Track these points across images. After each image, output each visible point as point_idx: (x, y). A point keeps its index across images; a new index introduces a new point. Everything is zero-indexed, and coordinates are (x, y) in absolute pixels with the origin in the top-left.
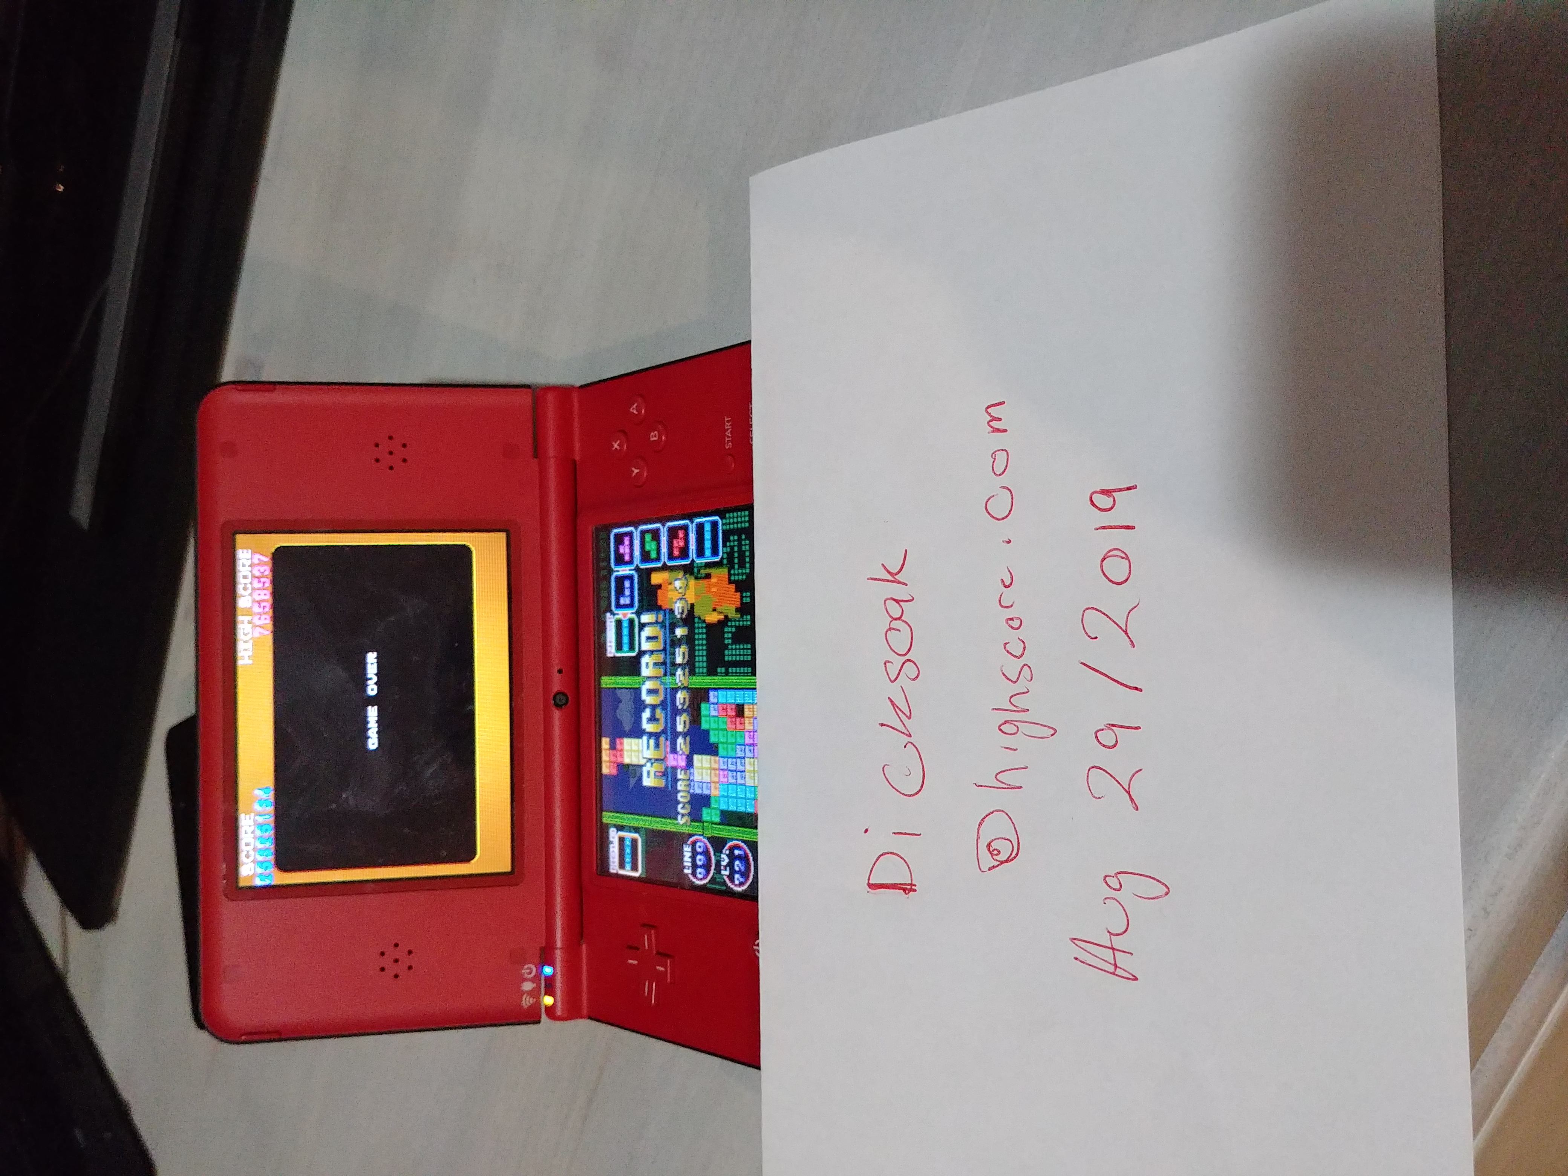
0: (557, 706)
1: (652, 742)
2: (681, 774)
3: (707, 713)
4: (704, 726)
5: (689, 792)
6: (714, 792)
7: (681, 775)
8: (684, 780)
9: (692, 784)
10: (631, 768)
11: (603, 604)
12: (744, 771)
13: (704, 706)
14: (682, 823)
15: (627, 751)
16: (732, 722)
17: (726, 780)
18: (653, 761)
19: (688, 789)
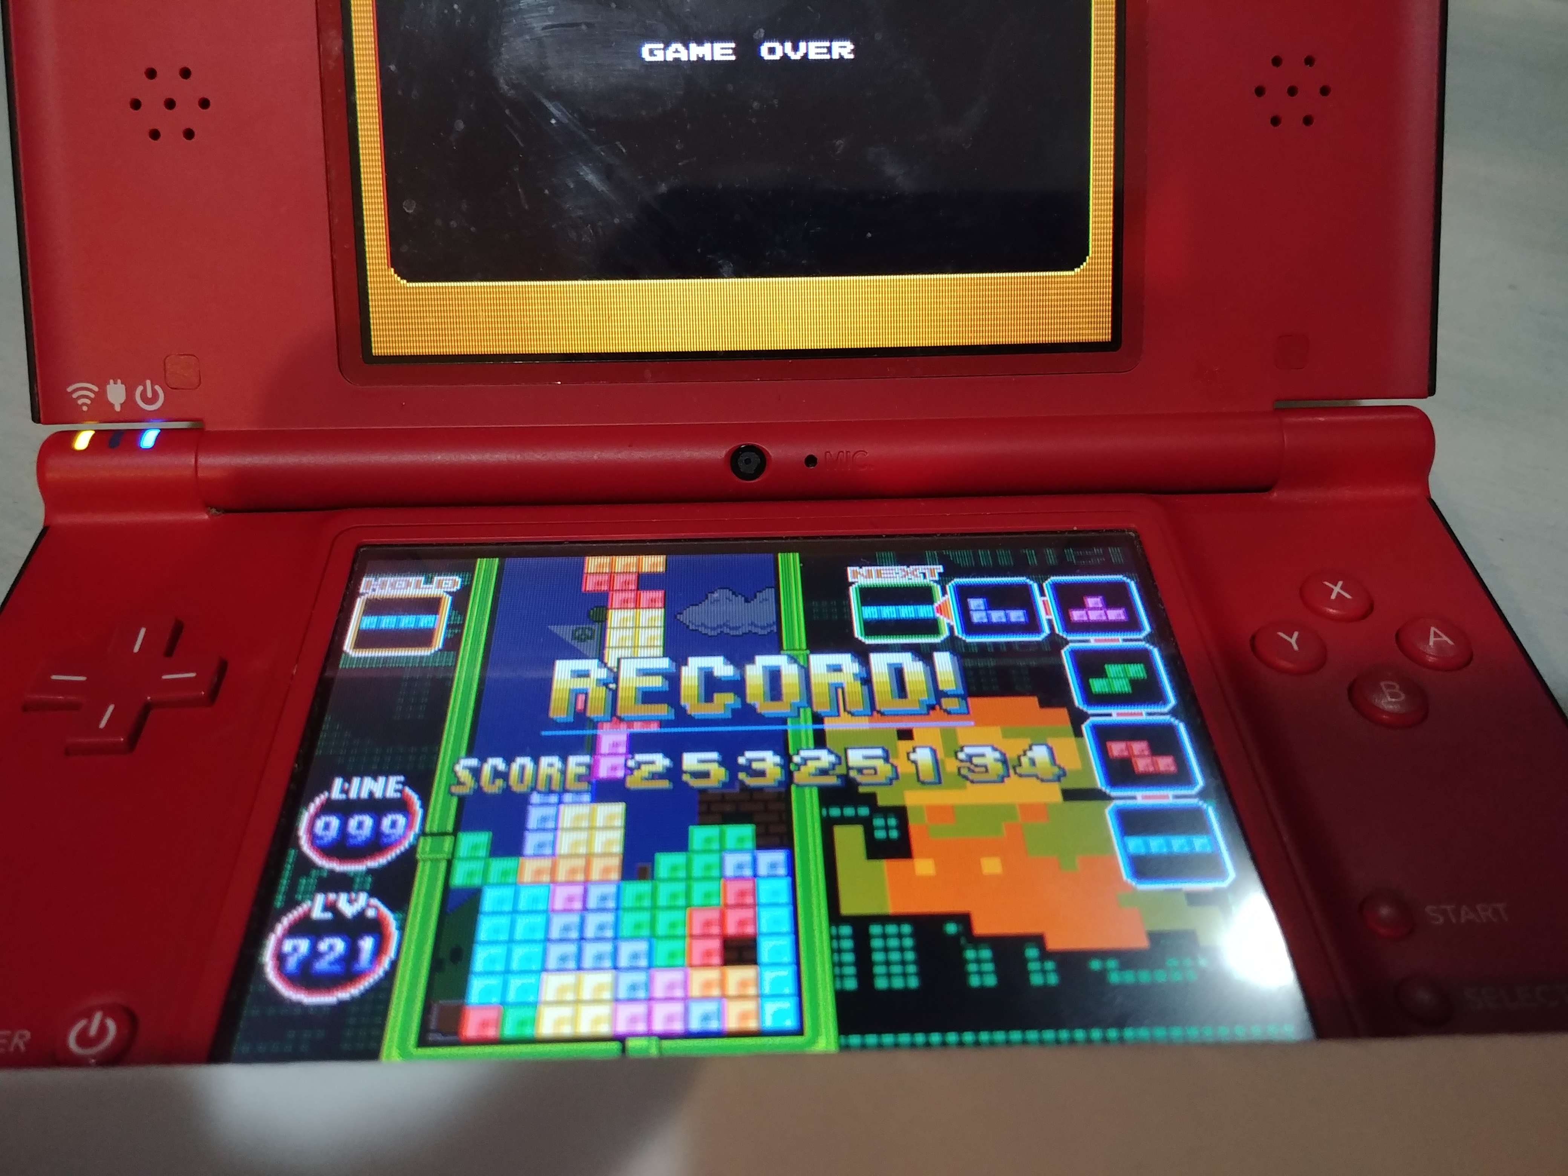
0: (734, 456)
1: (657, 683)
2: (579, 765)
3: (730, 844)
4: (699, 834)
5: (534, 789)
6: (530, 867)
7: (577, 763)
8: (564, 772)
9: (554, 799)
10: (596, 627)
11: (963, 557)
12: (579, 968)
13: (746, 832)
14: (458, 768)
15: (635, 618)
16: (708, 924)
17: (559, 905)
18: (613, 686)
19: (542, 784)
